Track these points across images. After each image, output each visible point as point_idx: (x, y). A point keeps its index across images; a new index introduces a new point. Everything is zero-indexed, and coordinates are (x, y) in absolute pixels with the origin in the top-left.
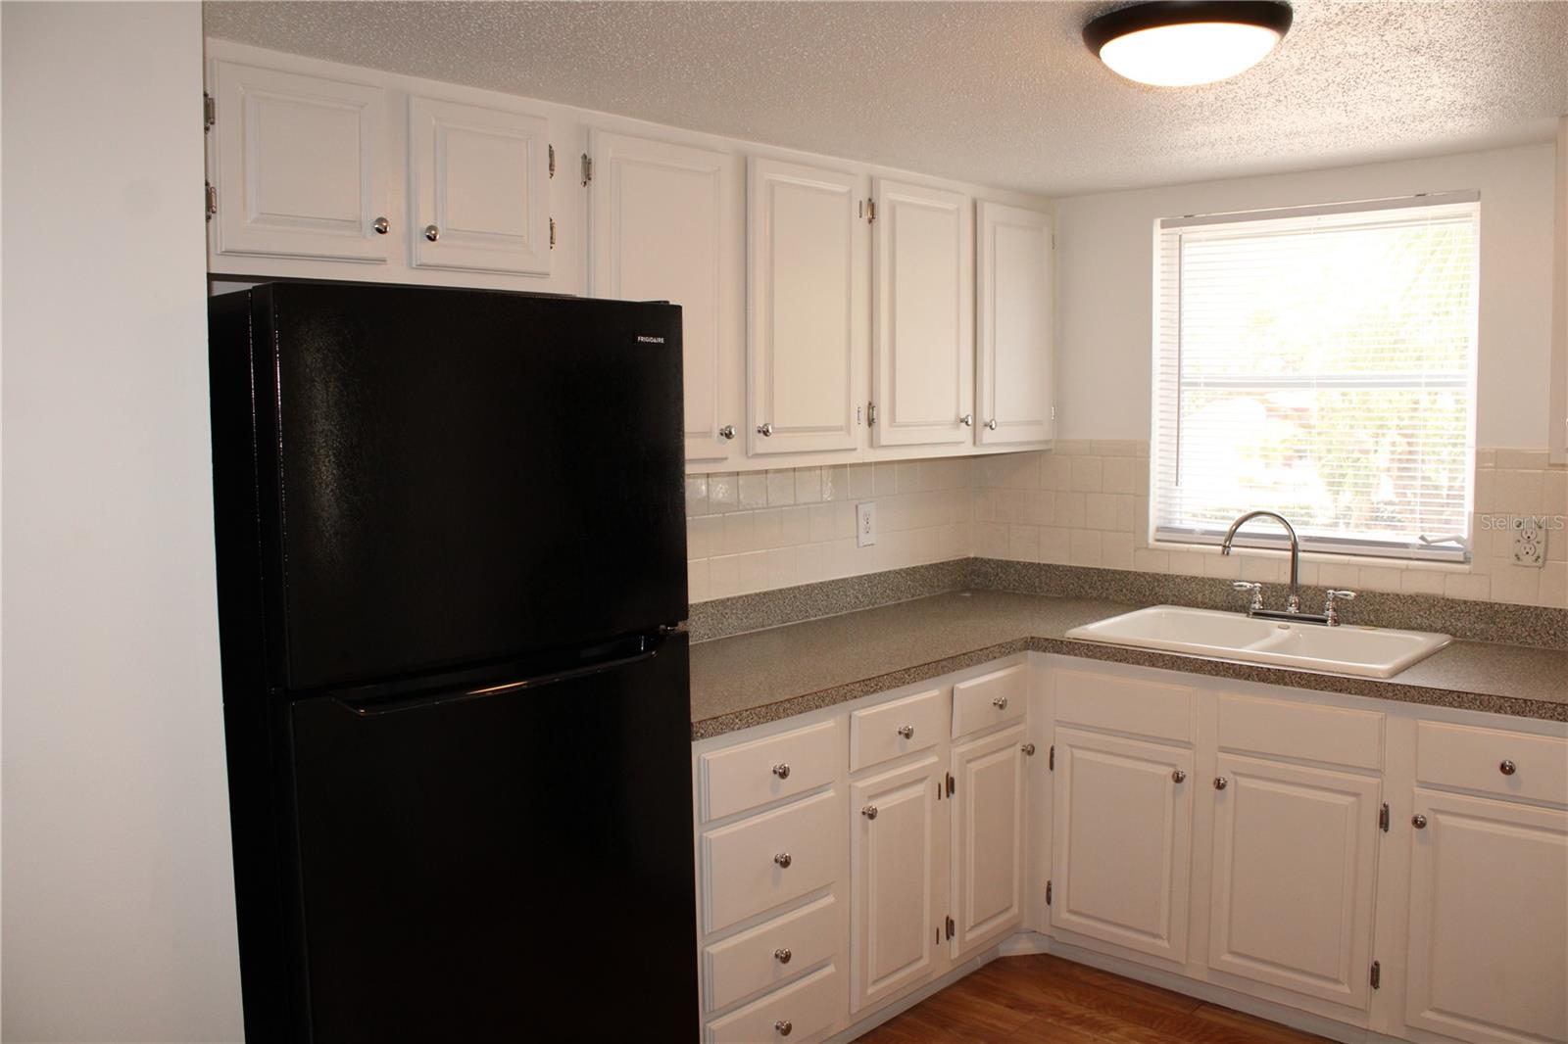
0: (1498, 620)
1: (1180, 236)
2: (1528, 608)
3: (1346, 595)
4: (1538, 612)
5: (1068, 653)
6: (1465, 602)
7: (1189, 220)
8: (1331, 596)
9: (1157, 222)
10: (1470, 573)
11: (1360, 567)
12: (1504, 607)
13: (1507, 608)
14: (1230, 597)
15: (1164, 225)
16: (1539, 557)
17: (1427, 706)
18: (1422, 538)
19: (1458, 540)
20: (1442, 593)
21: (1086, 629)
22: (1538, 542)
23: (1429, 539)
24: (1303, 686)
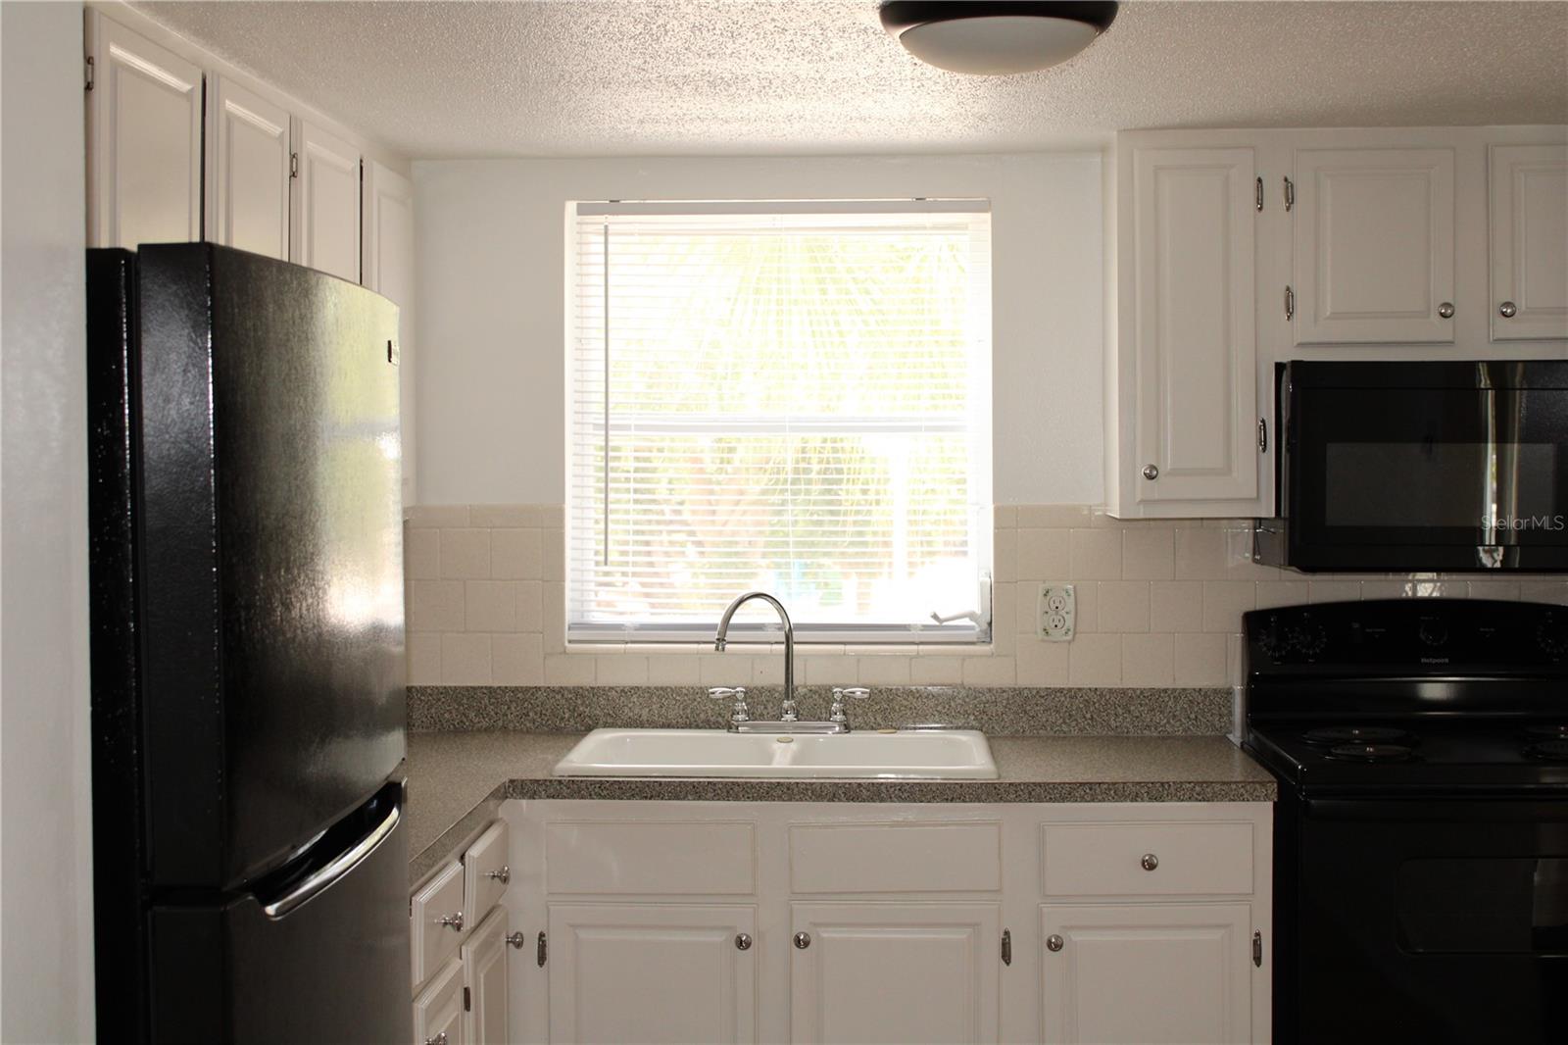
0: (1028, 708)
1: (606, 227)
2: (1061, 690)
3: (854, 693)
4: (1073, 693)
5: (571, 796)
6: (990, 690)
7: (615, 207)
8: (838, 696)
9: (571, 207)
10: (993, 654)
11: (859, 657)
12: (1034, 692)
13: (1038, 692)
14: (689, 711)
15: (582, 210)
16: (1069, 630)
17: (1056, 804)
18: (935, 617)
19: (971, 616)
20: (959, 682)
21: (572, 762)
22: (1067, 613)
23: (942, 616)
24: (904, 800)
